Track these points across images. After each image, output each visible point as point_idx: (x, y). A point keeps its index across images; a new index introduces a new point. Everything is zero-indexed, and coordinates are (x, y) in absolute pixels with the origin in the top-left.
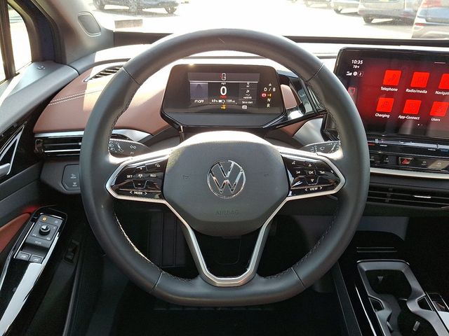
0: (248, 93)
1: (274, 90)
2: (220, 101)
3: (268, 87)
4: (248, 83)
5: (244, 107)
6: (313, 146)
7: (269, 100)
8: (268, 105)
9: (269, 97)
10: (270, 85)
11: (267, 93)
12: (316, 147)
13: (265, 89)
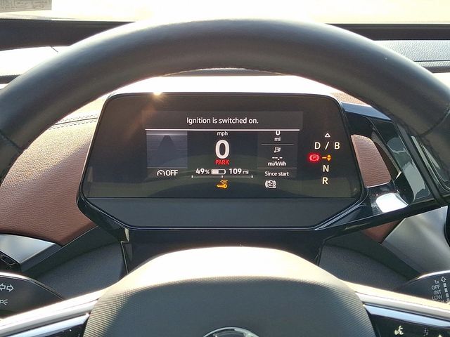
0: (278, 154)
1: (337, 146)
2: (215, 172)
3: (323, 141)
4: (278, 132)
5: (270, 184)
6: (439, 277)
7: (326, 168)
8: (325, 180)
9: (326, 162)
10: (328, 135)
11: (322, 152)
12: (443, 280)
13: (317, 145)
